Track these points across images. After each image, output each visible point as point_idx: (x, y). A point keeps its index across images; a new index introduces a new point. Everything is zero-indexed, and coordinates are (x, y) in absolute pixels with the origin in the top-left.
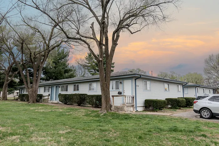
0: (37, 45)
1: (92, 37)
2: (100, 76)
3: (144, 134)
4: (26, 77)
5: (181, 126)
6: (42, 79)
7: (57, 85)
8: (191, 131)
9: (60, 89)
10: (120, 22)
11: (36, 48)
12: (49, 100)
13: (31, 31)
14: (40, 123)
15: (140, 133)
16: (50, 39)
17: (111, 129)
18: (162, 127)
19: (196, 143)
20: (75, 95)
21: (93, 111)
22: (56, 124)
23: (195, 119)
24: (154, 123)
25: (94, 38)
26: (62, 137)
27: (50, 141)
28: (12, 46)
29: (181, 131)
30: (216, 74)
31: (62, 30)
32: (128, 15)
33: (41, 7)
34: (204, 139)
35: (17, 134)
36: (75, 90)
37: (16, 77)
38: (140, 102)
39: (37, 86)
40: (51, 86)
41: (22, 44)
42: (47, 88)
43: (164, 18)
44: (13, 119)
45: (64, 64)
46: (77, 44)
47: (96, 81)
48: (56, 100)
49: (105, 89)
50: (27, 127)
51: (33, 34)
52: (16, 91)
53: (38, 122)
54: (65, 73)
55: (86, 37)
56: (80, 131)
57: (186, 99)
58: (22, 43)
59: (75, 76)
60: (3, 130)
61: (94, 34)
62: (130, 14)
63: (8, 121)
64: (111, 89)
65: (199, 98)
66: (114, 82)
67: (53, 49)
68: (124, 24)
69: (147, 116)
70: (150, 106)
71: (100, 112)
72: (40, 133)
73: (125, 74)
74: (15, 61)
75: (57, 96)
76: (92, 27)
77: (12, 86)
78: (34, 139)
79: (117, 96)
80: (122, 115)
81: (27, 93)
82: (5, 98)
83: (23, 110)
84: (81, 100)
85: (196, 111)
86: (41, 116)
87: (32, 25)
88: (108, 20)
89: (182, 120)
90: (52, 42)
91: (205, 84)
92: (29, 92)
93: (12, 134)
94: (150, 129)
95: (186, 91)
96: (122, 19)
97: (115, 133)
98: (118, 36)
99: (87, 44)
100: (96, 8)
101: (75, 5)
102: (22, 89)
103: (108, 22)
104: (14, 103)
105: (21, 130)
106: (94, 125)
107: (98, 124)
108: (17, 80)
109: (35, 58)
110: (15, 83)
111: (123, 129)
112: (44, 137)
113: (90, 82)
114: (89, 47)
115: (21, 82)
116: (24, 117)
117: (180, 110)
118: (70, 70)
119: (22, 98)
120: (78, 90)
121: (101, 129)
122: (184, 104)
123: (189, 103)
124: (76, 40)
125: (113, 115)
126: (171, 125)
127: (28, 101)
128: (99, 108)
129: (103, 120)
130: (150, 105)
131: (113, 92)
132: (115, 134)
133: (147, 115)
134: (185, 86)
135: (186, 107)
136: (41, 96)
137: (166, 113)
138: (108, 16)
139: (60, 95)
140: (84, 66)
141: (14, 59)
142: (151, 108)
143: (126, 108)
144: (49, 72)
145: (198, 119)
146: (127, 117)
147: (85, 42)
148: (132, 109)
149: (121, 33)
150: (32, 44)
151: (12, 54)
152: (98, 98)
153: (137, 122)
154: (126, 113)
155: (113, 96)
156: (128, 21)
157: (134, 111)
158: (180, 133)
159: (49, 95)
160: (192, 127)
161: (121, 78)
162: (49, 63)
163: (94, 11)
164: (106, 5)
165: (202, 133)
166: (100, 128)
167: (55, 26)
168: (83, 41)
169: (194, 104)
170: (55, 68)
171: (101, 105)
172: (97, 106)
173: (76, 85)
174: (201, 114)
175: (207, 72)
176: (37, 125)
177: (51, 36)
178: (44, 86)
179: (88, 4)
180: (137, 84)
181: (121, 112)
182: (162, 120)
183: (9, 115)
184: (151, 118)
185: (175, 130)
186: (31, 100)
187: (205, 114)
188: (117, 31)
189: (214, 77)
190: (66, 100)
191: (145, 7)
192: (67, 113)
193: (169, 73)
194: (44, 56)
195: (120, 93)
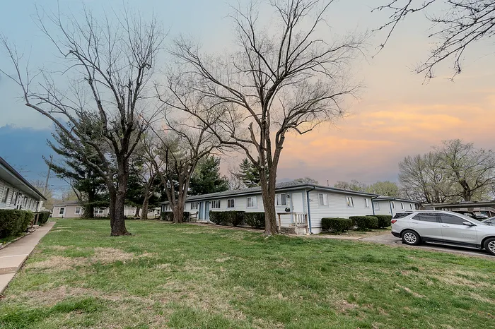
0: (183, 152)
1: (251, 140)
2: (263, 188)
3: (328, 264)
4: (171, 191)
5: (378, 255)
6: (189, 193)
7: (208, 201)
8: (394, 263)
9: (211, 205)
10: (285, 121)
11: (181, 155)
12: (197, 219)
13: (176, 136)
14: (191, 248)
15: (321, 263)
16: (199, 144)
17: (281, 257)
18: (350, 255)
19: (404, 280)
20: (230, 212)
21: (254, 234)
22: (211, 250)
23: (395, 246)
24: (338, 250)
25: (254, 142)
26: (221, 267)
27: (208, 271)
28: (154, 154)
29: (379, 262)
30: (417, 183)
31: (215, 134)
32: (294, 112)
33: (191, 109)
34: (415, 273)
35: (167, 262)
36: (229, 206)
37: (158, 191)
38: (315, 222)
39: (184, 202)
40: (200, 201)
41: (167, 152)
42: (195, 204)
43: (341, 112)
44: (159, 243)
45: (215, 174)
46: (231, 149)
47: (256, 194)
48: (206, 219)
49: (269, 204)
50: (177, 253)
51: (178, 140)
52: (157, 208)
53: (189, 247)
54: (215, 185)
55: (243, 141)
56: (243, 260)
57: (379, 217)
58: (167, 150)
59: (228, 189)
60: (150, 257)
61: (253, 136)
62: (297, 110)
63: (154, 245)
64: (276, 205)
65: (398, 216)
66: (280, 195)
67: (202, 156)
68: (290, 122)
69: (327, 241)
70: (329, 227)
71: (263, 235)
72: (194, 260)
73: (293, 185)
74: (158, 172)
75: (208, 214)
76: (250, 129)
77: (153, 202)
78: (187, 268)
79: (284, 214)
80: (293, 239)
81: (171, 211)
82: (145, 217)
83: (168, 232)
84: (238, 219)
85: (395, 234)
86: (191, 239)
87: (178, 129)
88: (269, 119)
89: (376, 247)
90: (201, 148)
91: (402, 197)
92: (173, 209)
93: (161, 262)
94: (335, 259)
95: (377, 206)
96: (287, 116)
97: (288, 262)
98: (283, 138)
99: (245, 149)
100: (253, 105)
101: (229, 104)
102: (165, 205)
103: (269, 122)
104: (156, 223)
105: (170, 257)
106: (259, 252)
107: (264, 250)
108: (159, 195)
109: (181, 167)
110: (157, 198)
111: (297, 258)
112: (199, 266)
113: (247, 195)
114: (247, 153)
115: (164, 197)
116: (171, 241)
117: (371, 233)
118: (222, 182)
119: (165, 216)
120: (233, 206)
121: (269, 258)
122: (376, 224)
123: (382, 223)
124: (229, 145)
125: (281, 238)
126: (364, 253)
127: (172, 220)
128: (261, 229)
129: (268, 245)
130: (329, 225)
131: (279, 208)
132: (288, 264)
133: (327, 239)
134: (375, 200)
135: (379, 228)
136: (187, 214)
137: (353, 237)
138: (268, 114)
139: (211, 213)
140: (238, 176)
141: (157, 169)
142: (330, 230)
143: (297, 230)
144: (196, 184)
145: (400, 246)
146: (300, 242)
147: (243, 147)
148: (305, 230)
149: (286, 134)
150: (177, 151)
151: (154, 163)
152: (260, 216)
153: (315, 249)
154: (298, 236)
155: (279, 214)
156: (294, 119)
157: (308, 234)
158: (378, 265)
159: (197, 213)
160: (394, 256)
161: (288, 191)
162: (197, 173)
163: (252, 108)
164: (267, 102)
165: (411, 265)
166: (268, 255)
167: (205, 129)
168: (240, 145)
169: (392, 225)
170: (204, 178)
171: (264, 226)
172: (258, 227)
173: (231, 199)
174: (403, 238)
175: (404, 179)
176: (188, 251)
177: (200, 140)
178: (192, 202)
179: (244, 101)
180: (310, 198)
181: (291, 235)
182: (348, 246)
183: (153, 238)
184: (333, 243)
185: (370, 260)
186: (175, 219)
187: (410, 238)
188: (282, 131)
189: (414, 186)
190: (219, 218)
191: (315, 101)
192: (222, 236)
193: (349, 183)
194: (191, 165)
195: (288, 210)
